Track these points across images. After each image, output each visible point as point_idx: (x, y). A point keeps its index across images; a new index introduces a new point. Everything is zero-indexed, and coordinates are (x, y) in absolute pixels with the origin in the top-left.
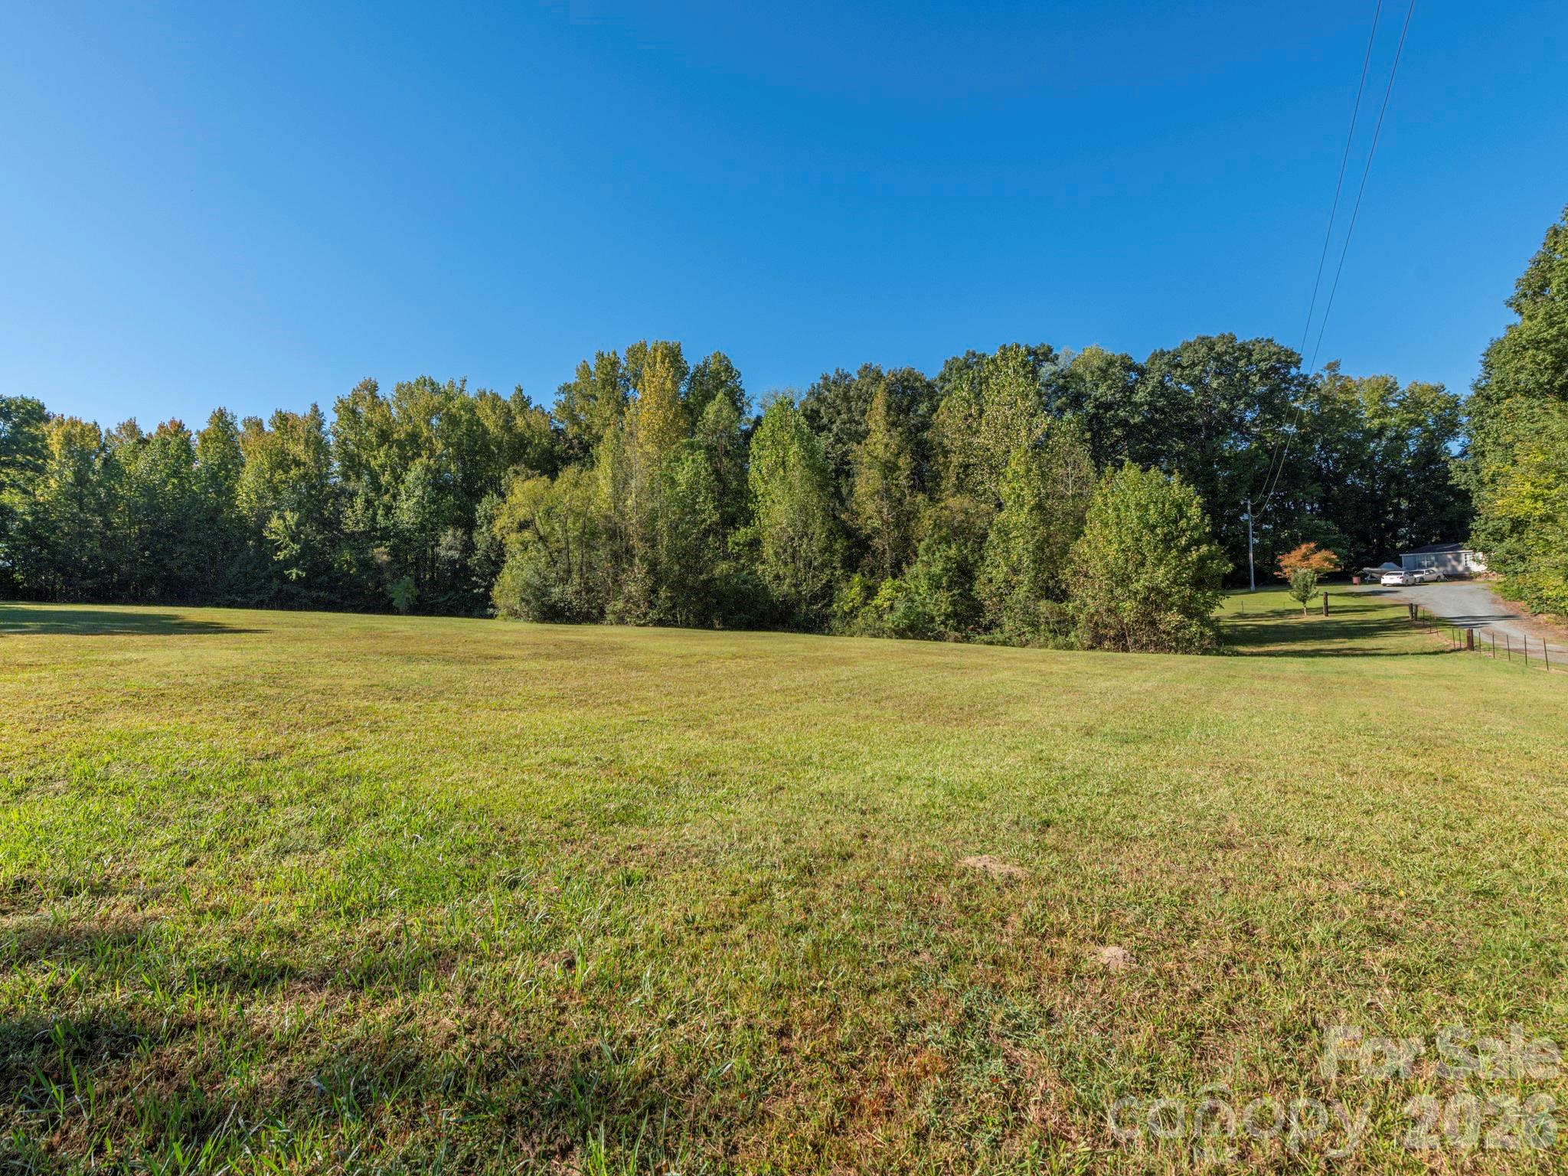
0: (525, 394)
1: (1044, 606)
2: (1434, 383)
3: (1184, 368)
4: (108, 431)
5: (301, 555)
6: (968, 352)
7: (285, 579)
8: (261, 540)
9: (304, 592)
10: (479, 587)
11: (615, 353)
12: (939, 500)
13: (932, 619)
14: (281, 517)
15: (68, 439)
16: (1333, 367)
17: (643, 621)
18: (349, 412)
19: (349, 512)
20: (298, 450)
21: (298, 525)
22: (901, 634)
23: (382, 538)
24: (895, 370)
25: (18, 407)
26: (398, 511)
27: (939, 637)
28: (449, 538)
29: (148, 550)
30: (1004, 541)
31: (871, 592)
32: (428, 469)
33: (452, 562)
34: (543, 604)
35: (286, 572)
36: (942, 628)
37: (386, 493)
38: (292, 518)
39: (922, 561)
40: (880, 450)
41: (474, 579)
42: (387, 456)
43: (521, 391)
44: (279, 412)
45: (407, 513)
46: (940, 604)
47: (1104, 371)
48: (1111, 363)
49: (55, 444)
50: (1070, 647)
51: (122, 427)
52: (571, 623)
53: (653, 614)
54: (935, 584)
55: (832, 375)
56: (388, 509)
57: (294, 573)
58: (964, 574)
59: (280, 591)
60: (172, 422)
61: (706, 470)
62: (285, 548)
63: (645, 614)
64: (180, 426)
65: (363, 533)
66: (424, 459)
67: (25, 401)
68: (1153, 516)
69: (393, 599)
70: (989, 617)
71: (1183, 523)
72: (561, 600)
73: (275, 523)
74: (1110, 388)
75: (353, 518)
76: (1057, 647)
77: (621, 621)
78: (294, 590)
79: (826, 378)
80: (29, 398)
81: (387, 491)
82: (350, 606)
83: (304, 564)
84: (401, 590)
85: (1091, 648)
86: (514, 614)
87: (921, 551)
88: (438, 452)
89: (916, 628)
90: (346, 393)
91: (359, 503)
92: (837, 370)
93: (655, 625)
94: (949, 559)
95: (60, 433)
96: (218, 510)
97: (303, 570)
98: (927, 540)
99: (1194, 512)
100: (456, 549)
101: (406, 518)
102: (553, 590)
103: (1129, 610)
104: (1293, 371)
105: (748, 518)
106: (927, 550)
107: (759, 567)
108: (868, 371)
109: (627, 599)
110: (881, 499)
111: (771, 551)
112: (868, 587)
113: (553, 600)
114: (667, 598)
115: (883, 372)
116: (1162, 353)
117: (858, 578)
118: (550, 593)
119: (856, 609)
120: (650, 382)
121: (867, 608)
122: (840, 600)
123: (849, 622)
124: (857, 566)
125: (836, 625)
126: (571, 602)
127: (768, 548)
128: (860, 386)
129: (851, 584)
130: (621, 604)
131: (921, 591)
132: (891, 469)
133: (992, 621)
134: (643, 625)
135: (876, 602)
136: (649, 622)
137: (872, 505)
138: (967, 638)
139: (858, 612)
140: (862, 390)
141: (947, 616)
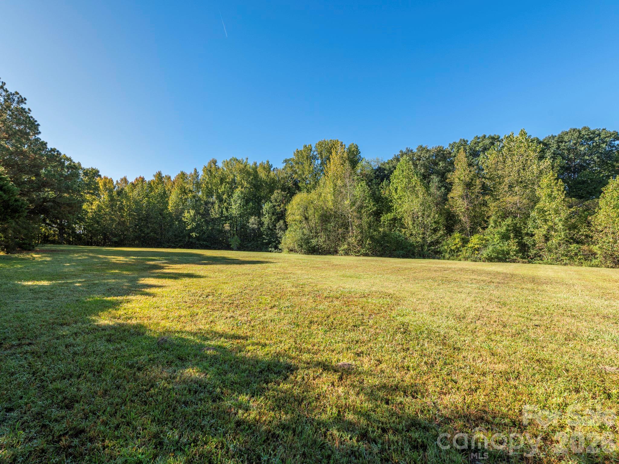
0: (270, 163)
1: (573, 246)
3: (566, 142)
4: (117, 181)
5: (196, 227)
6: (461, 140)
7: (190, 237)
8: (180, 221)
9: (197, 242)
10: (266, 240)
11: (311, 145)
12: (499, 199)
13: (508, 253)
14: (188, 212)
15: (105, 184)
17: (358, 253)
18: (209, 171)
19: (212, 210)
20: (190, 186)
21: (194, 215)
22: (490, 259)
23: (225, 220)
24: (434, 147)
25: (90, 172)
26: (231, 209)
27: (514, 261)
28: (253, 220)
29: (138, 226)
31: (465, 242)
32: (242, 192)
33: (253, 229)
34: (309, 247)
35: (191, 234)
36: (515, 257)
37: (225, 202)
38: (192, 212)
39: (492, 226)
40: (463, 177)
41: (264, 236)
42: (225, 188)
43: (268, 162)
44: (182, 172)
45: (235, 209)
46: (512, 245)
49: (101, 185)
51: (122, 180)
53: (363, 251)
54: (505, 237)
56: (227, 209)
57: (194, 234)
58: (518, 232)
59: (189, 241)
60: (140, 177)
61: (368, 189)
62: (190, 224)
63: (359, 251)
64: (143, 179)
65: (218, 218)
66: (240, 188)
67: (93, 169)
69: (231, 245)
72: (317, 245)
73: (186, 214)
75: (214, 213)
77: (347, 253)
78: (194, 241)
80: (94, 168)
81: (225, 201)
82: (213, 247)
83: (197, 231)
84: (235, 241)
86: (291, 251)
87: (491, 222)
88: (245, 186)
89: (501, 257)
90: (206, 164)
91: (216, 206)
92: (407, 148)
93: (364, 256)
94: (508, 225)
95: (102, 182)
96: (163, 210)
97: (197, 233)
98: (493, 217)
100: (256, 224)
101: (234, 212)
102: (312, 240)
105: (389, 209)
106: (495, 222)
107: (403, 230)
108: (421, 148)
109: (349, 244)
110: (463, 199)
111: (410, 223)
112: (463, 239)
113: (313, 245)
114: (369, 244)
115: (428, 148)
116: (554, 137)
117: (457, 235)
118: (311, 242)
119: (458, 248)
120: (337, 154)
121: (466, 248)
122: (448, 245)
123: (455, 254)
124: (453, 229)
125: (447, 256)
126: (321, 246)
127: (408, 221)
128: (419, 154)
129: (452, 237)
130: (346, 246)
131: (495, 240)
132: (469, 185)
133: (535, 254)
134: (358, 256)
135: (470, 245)
136: (361, 254)
137: (460, 202)
138: (529, 262)
139: (458, 250)
140: (420, 156)
141: (516, 251)
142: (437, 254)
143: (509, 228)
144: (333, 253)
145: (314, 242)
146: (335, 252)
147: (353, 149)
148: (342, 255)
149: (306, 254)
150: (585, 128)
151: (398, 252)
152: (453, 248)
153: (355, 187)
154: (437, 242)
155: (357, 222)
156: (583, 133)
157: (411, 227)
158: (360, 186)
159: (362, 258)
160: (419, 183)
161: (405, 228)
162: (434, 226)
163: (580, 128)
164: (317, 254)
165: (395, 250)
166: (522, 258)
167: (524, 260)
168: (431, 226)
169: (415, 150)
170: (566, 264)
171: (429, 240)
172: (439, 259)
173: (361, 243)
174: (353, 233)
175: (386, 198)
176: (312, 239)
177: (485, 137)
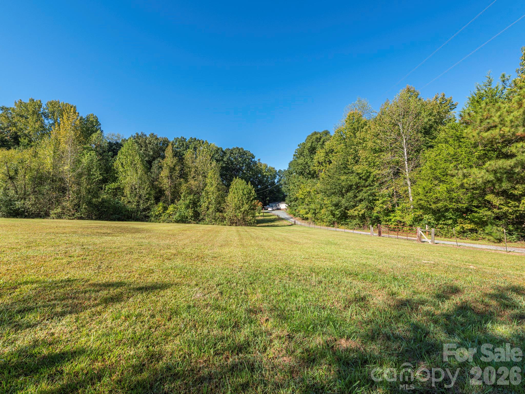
1: (218, 214)
2: (273, 167)
3: (234, 154)
12: (188, 182)
13: (187, 218)
16: (259, 160)
17: (72, 217)
22: (177, 222)
24: (163, 137)
27: (190, 223)
30: (207, 195)
31: (165, 209)
34: (11, 209)
36: (190, 220)
39: (182, 199)
40: (169, 163)
46: (190, 212)
47: (217, 151)
48: (219, 149)
50: (225, 225)
52: (27, 218)
53: (77, 215)
54: (187, 207)
55: (140, 134)
58: (195, 204)
61: (97, 159)
63: (74, 215)
68: (245, 193)
70: (201, 217)
71: (251, 194)
72: (22, 208)
74: (218, 156)
76: (222, 225)
77: (59, 216)
79: (138, 134)
85: (230, 225)
87: (182, 196)
89: (183, 220)
92: (142, 132)
93: (78, 219)
94: (190, 199)
98: (184, 193)
99: (253, 192)
102: (16, 203)
103: (240, 216)
104: (253, 160)
105: (115, 179)
106: (184, 196)
107: (122, 198)
108: (152, 135)
109: (63, 208)
110: (169, 179)
111: (128, 193)
112: (164, 207)
113: (17, 207)
114: (85, 208)
115: (158, 137)
116: (229, 149)
117: (161, 204)
118: (15, 204)
119: (161, 214)
120: (68, 120)
121: (165, 214)
122: (154, 211)
123: (158, 218)
124: (160, 200)
125: (153, 219)
126: (29, 208)
127: (127, 191)
128: (150, 140)
129: (158, 206)
130: (59, 210)
131: (182, 209)
132: (172, 170)
133: (202, 218)
134: (72, 219)
135: (168, 212)
136: (76, 218)
137: (166, 181)
138: (197, 223)
139: (160, 215)
140: (151, 141)
141: (191, 216)
142: (146, 218)
143: (191, 201)
144: (44, 216)
145: (19, 204)
146: (47, 215)
147: (91, 119)
148: (54, 219)
149: (5, 217)
150: (241, 148)
151: (114, 216)
152: (157, 214)
153: (84, 155)
154: (148, 209)
155: (75, 188)
156: (241, 151)
157: (129, 196)
158: (89, 155)
159: (76, 221)
160: (139, 163)
161: (124, 197)
162: (147, 196)
163: (240, 147)
164: (21, 217)
165: (112, 214)
166: (194, 221)
167: (194, 222)
168: (145, 196)
169: (148, 136)
170: (213, 224)
171: (141, 207)
172: (147, 221)
173: (77, 207)
174: (70, 198)
175: (114, 170)
176: (17, 201)
177: (195, 139)
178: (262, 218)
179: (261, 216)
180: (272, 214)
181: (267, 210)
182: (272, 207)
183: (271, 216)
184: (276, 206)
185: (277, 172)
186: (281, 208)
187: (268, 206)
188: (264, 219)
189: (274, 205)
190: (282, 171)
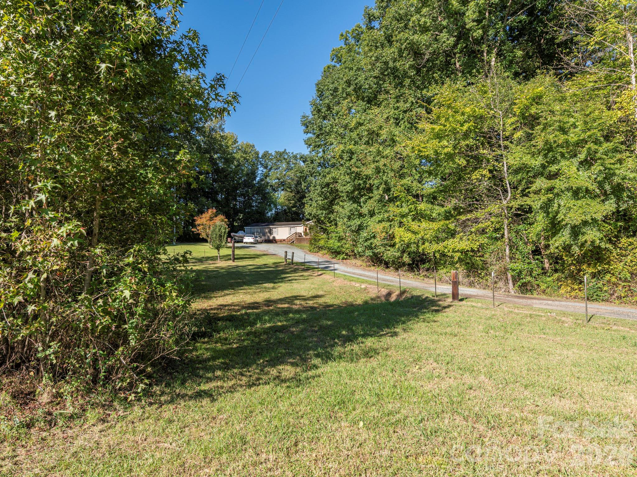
178: (230, 263)
179: (226, 258)
180: (258, 253)
181: (241, 241)
182: (252, 234)
183: (257, 256)
184: (264, 234)
185: (260, 156)
186: (278, 238)
187: (240, 233)
188: (237, 267)
189: (256, 229)
190: (271, 155)
